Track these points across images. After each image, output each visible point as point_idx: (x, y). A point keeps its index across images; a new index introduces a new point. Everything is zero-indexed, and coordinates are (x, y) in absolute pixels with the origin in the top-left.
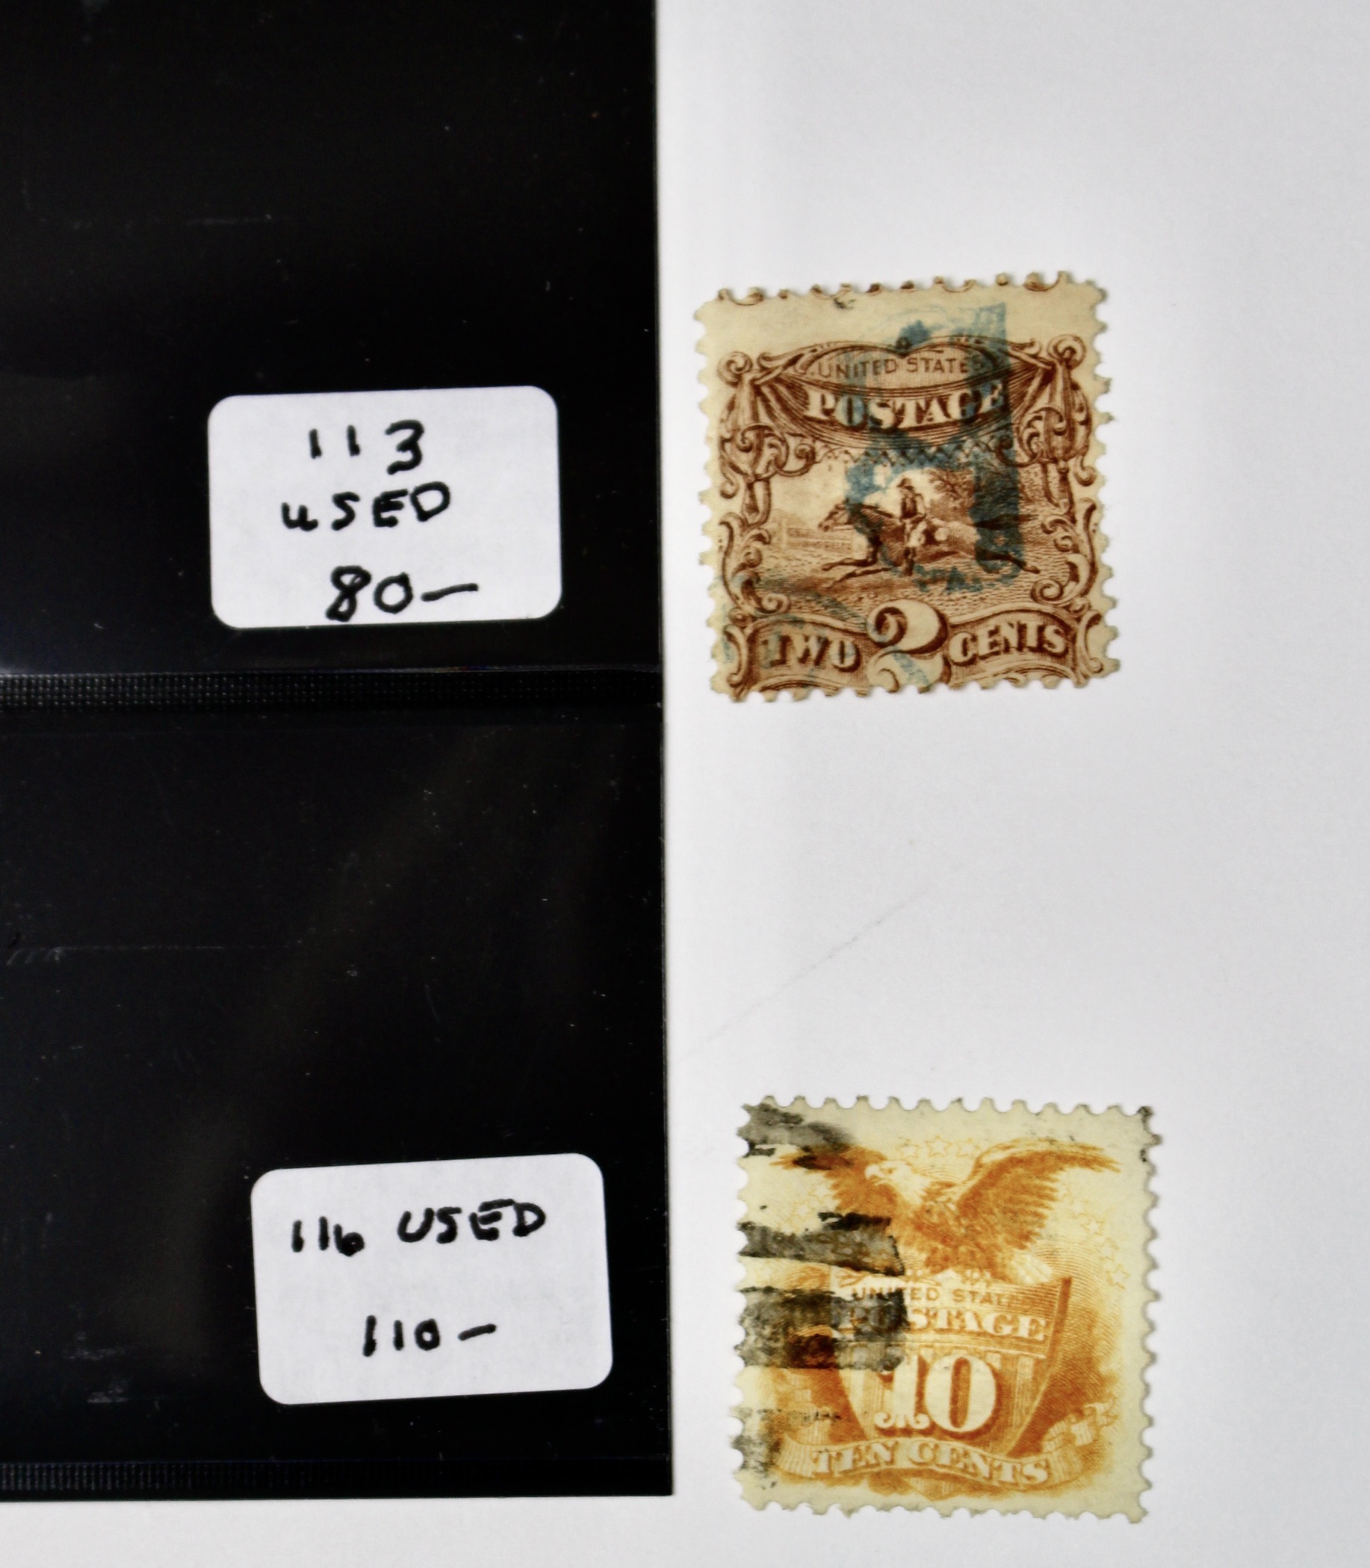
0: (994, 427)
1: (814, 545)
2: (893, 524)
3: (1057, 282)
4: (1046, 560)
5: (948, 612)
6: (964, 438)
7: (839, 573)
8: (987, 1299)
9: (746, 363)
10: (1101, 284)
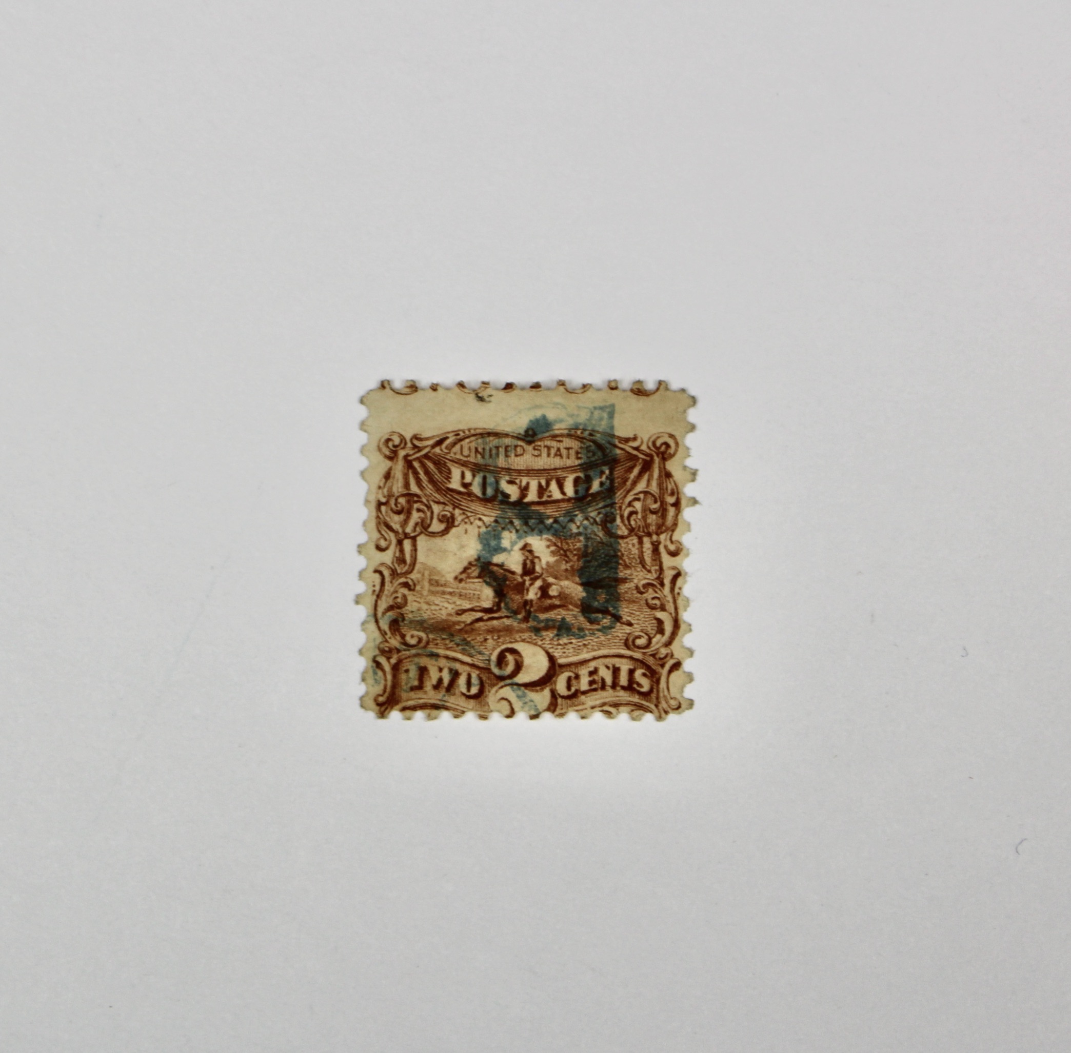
0: (600, 505)
1: (450, 593)
2: (515, 580)
3: (658, 389)
4: (638, 615)
5: (556, 654)
6: (577, 513)
7: (468, 618)
9: (401, 442)
10: (692, 392)
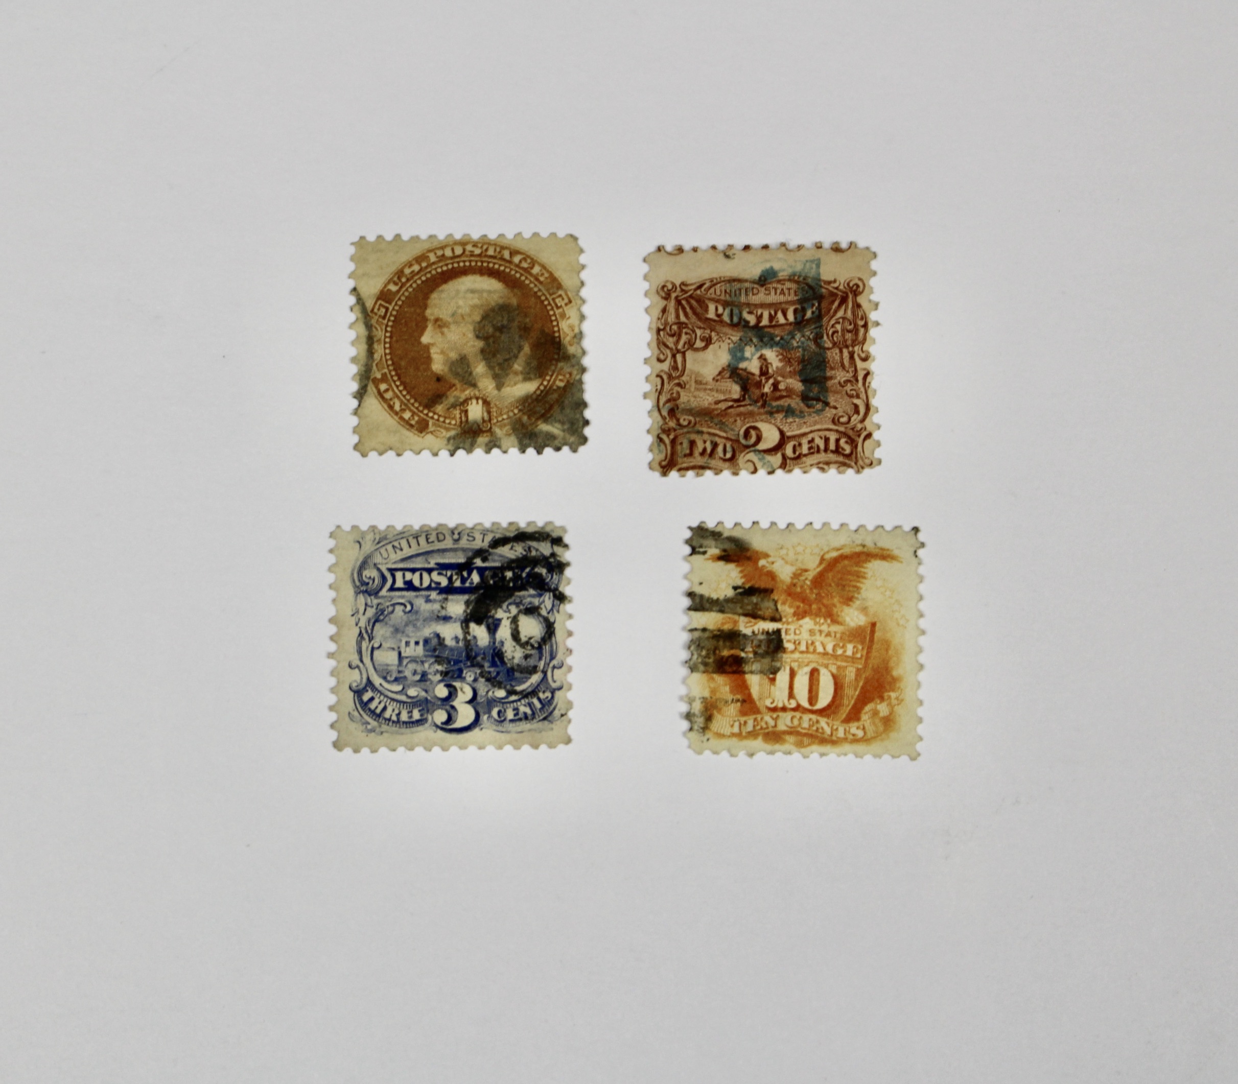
0: (813, 327)
2: (755, 379)
3: (850, 247)
4: (841, 402)
5: (785, 429)
7: (723, 406)
8: (828, 634)
9: (673, 287)
10: (874, 249)
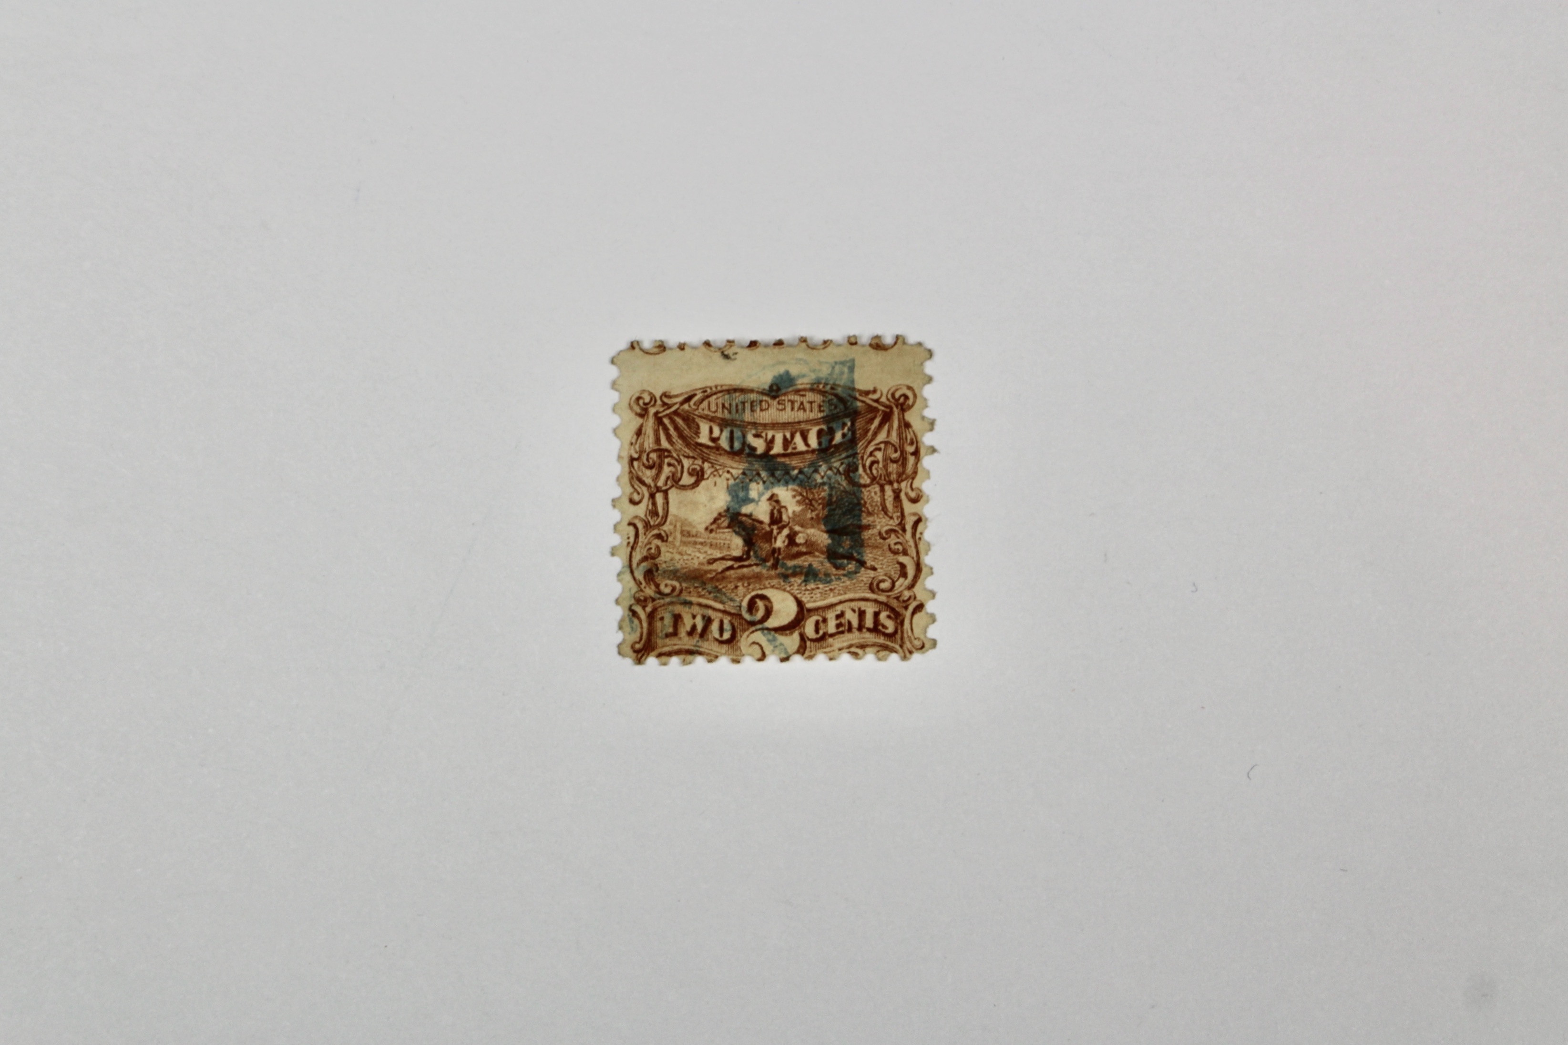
0: (844, 455)
1: (701, 543)
2: (763, 529)
3: (895, 343)
4: (883, 560)
5: (804, 599)
6: (821, 463)
7: (719, 566)
9: (651, 399)
10: (929, 345)
